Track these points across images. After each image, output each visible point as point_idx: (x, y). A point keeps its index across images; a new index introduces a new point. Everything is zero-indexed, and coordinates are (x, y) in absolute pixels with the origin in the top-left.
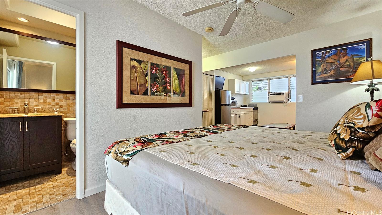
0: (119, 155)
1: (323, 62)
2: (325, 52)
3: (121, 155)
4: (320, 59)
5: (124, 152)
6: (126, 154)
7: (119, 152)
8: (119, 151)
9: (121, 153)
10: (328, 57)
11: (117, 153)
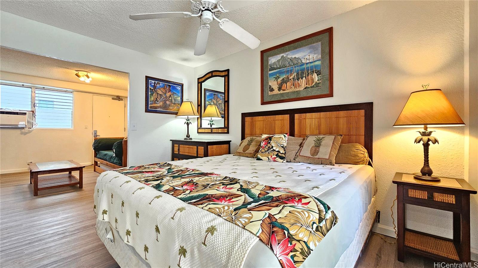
0: (321, 225)
1: (155, 92)
2: (156, 82)
3: (324, 221)
4: (153, 88)
5: (320, 214)
6: (325, 213)
7: (317, 223)
8: (314, 223)
9: (320, 220)
10: (159, 88)
11: (317, 227)
